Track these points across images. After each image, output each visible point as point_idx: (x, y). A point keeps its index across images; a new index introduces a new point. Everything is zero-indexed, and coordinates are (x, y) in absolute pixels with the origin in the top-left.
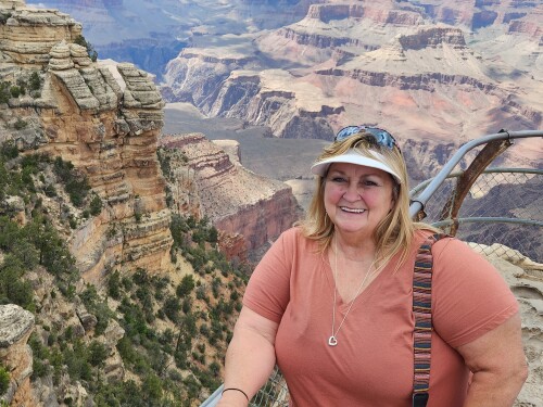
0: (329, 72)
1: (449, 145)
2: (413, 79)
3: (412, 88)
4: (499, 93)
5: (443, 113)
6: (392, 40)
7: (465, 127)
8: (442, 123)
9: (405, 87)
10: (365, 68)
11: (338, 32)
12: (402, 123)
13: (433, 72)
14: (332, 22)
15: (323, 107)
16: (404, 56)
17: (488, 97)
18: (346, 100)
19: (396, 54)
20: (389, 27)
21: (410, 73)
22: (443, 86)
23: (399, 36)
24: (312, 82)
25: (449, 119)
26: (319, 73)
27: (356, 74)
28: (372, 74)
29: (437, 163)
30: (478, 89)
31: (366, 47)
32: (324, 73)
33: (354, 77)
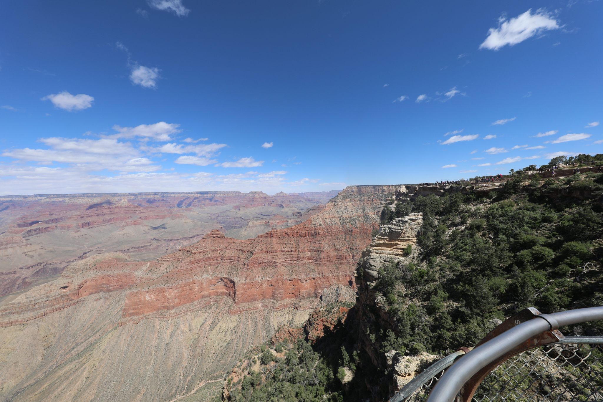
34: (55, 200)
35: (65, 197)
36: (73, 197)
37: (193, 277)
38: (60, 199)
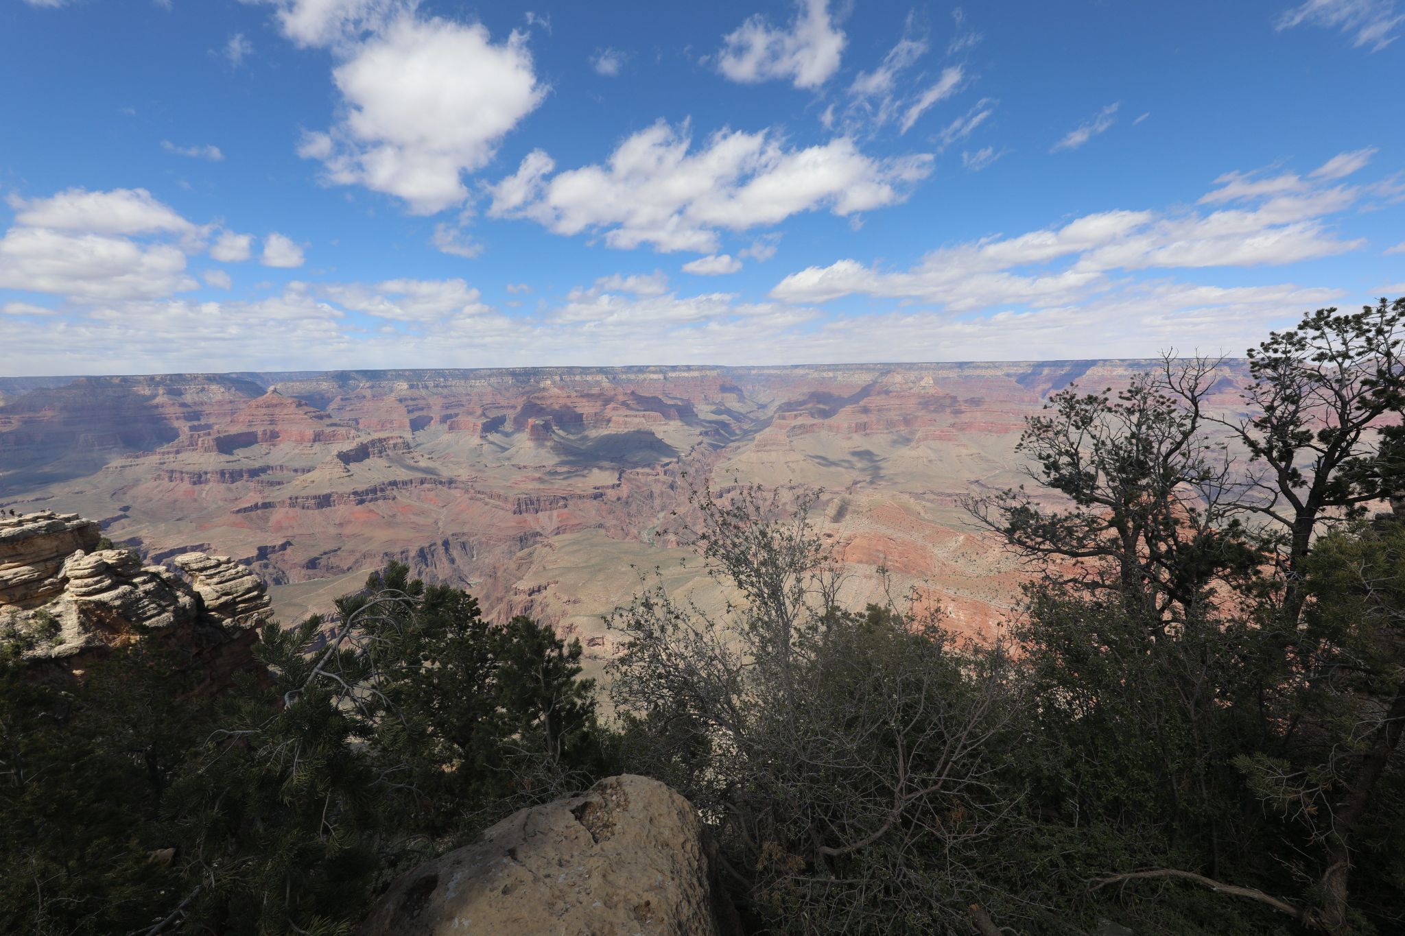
0: (256, 507)
1: (431, 546)
2: (367, 492)
3: (370, 501)
4: (462, 486)
5: (412, 517)
6: (328, 458)
7: (440, 524)
8: (416, 527)
9: (361, 502)
10: (304, 493)
11: (251, 462)
12: (370, 539)
13: (386, 481)
14: (235, 452)
15: (260, 549)
16: (349, 471)
17: (453, 491)
18: (290, 533)
19: (338, 470)
20: (318, 447)
21: (361, 487)
22: (403, 491)
23: (335, 453)
24: (234, 525)
25: (420, 520)
26: (239, 511)
27: (293, 502)
28: (315, 497)
29: (424, 567)
30: (440, 486)
31: (296, 471)
32: (245, 510)
33: (292, 505)
34: (825, 374)
35: (838, 370)
36: (848, 369)
38: (831, 374)
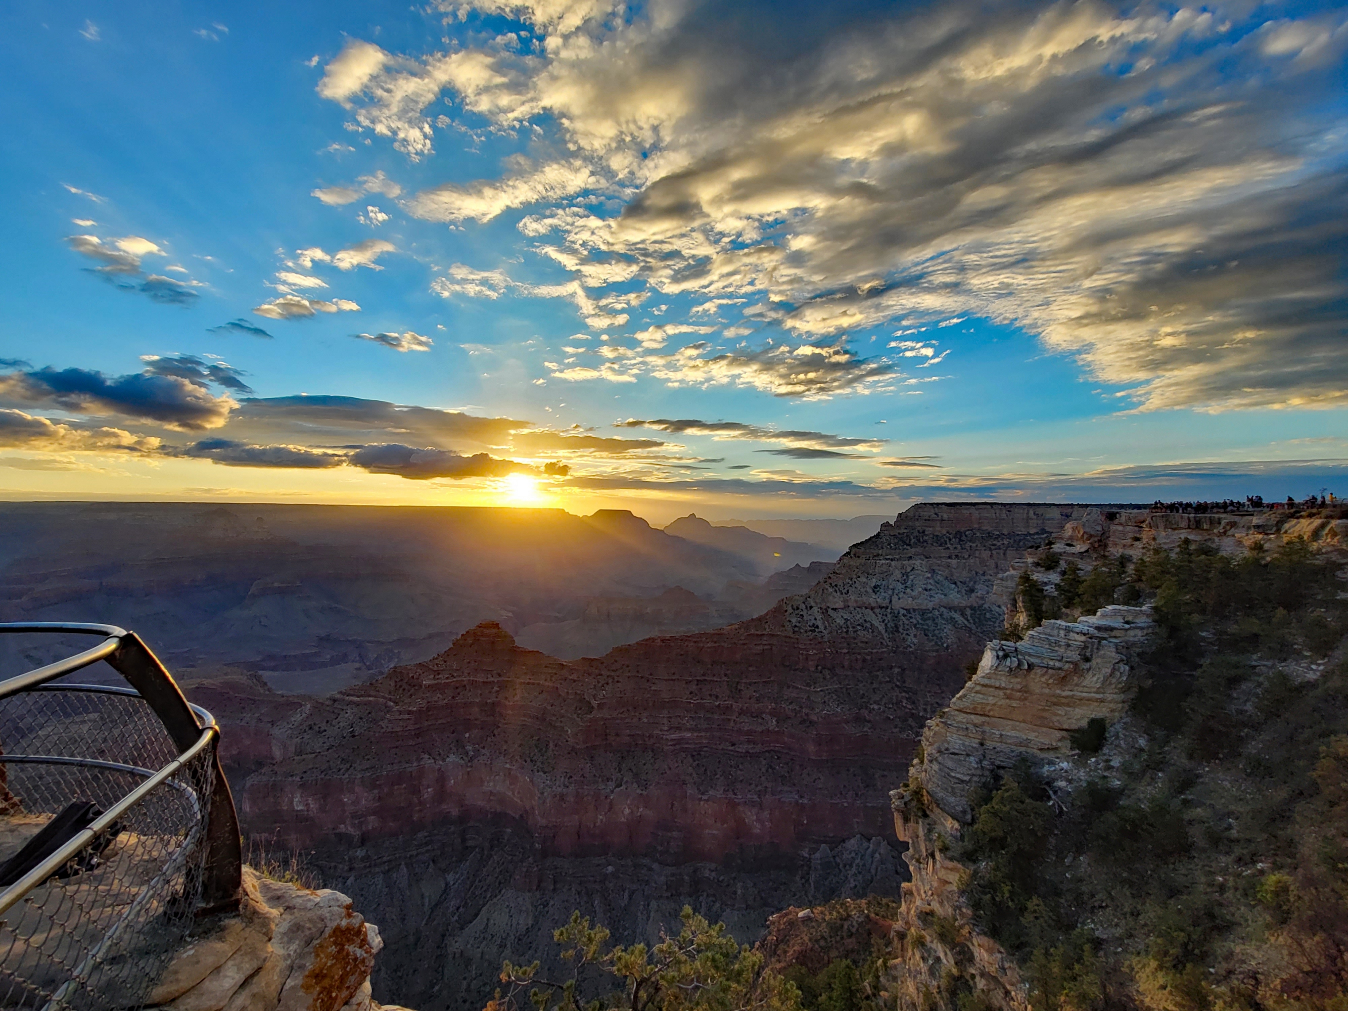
37: (419, 759)
